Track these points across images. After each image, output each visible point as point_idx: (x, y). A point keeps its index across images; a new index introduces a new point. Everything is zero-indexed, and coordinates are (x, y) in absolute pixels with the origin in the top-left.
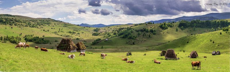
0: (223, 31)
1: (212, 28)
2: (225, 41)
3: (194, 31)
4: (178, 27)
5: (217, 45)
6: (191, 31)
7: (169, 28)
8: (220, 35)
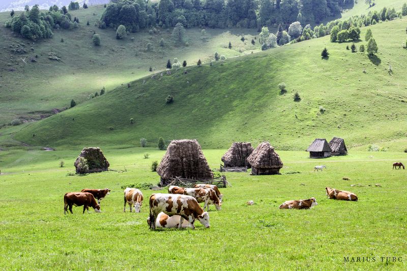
0: (334, 41)
1: (265, 29)
2: (353, 90)
3: (176, 46)
4: (102, 28)
5: (314, 111)
6: (162, 45)
7: (57, 36)
8: (324, 62)
